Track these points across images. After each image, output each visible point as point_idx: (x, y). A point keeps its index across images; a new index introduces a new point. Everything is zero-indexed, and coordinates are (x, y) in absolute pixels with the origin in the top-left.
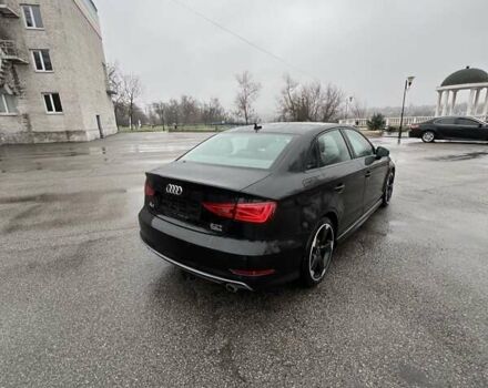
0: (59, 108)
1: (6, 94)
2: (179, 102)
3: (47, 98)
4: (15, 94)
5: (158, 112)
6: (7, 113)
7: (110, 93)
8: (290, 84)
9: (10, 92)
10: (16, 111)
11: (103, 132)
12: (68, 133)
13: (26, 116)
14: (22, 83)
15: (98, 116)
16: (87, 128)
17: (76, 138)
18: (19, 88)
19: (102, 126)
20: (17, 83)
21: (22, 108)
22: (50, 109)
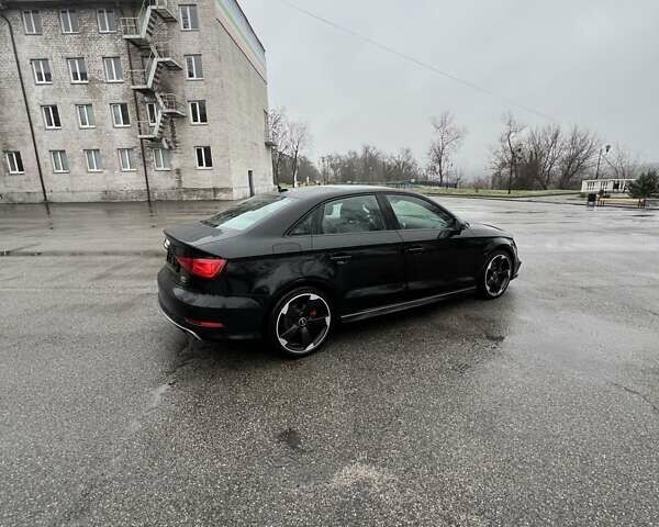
0: (209, 164)
1: (163, 149)
2: (360, 154)
3: (199, 151)
4: (170, 147)
5: (332, 166)
6: (162, 168)
7: (268, 145)
8: (512, 127)
9: (166, 146)
10: (171, 166)
11: (255, 190)
12: (216, 190)
13: (178, 171)
14: (178, 137)
15: (250, 172)
16: (235, 185)
17: (222, 196)
18: (175, 142)
19: (254, 183)
20: (173, 137)
21: (176, 163)
22: (201, 164)
